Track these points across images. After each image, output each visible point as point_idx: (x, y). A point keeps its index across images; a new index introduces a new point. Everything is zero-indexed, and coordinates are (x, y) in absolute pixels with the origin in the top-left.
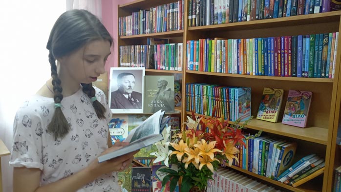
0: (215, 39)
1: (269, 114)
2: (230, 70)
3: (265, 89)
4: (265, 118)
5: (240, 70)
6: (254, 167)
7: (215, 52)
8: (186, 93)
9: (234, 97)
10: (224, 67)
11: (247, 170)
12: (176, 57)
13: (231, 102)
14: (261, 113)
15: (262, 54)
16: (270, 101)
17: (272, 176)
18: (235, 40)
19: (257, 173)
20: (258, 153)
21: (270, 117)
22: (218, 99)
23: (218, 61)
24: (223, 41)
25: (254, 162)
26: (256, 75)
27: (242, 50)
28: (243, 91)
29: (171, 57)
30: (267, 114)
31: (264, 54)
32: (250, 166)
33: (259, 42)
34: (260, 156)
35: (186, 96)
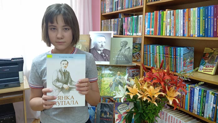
0: (166, 10)
1: (208, 68)
2: (177, 33)
3: (206, 48)
4: (205, 71)
5: (185, 33)
6: (194, 109)
7: (166, 20)
8: (144, 51)
9: (180, 54)
10: (173, 31)
11: (188, 110)
12: (137, 26)
13: (177, 58)
14: (201, 67)
15: (203, 19)
16: (209, 58)
17: (209, 117)
18: (182, 10)
19: (196, 113)
20: (197, 98)
21: (209, 70)
22: (168, 56)
23: (168, 27)
24: (172, 11)
25: (194, 105)
26: (198, 36)
27: (187, 17)
28: (188, 50)
29: (134, 26)
30: (206, 68)
31: (205, 19)
32: (191, 108)
33: (201, 10)
34: (199, 101)
35: (144, 53)
